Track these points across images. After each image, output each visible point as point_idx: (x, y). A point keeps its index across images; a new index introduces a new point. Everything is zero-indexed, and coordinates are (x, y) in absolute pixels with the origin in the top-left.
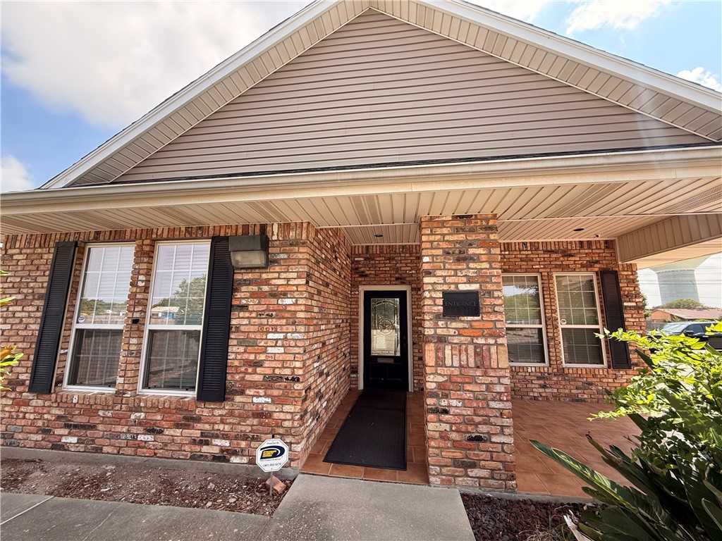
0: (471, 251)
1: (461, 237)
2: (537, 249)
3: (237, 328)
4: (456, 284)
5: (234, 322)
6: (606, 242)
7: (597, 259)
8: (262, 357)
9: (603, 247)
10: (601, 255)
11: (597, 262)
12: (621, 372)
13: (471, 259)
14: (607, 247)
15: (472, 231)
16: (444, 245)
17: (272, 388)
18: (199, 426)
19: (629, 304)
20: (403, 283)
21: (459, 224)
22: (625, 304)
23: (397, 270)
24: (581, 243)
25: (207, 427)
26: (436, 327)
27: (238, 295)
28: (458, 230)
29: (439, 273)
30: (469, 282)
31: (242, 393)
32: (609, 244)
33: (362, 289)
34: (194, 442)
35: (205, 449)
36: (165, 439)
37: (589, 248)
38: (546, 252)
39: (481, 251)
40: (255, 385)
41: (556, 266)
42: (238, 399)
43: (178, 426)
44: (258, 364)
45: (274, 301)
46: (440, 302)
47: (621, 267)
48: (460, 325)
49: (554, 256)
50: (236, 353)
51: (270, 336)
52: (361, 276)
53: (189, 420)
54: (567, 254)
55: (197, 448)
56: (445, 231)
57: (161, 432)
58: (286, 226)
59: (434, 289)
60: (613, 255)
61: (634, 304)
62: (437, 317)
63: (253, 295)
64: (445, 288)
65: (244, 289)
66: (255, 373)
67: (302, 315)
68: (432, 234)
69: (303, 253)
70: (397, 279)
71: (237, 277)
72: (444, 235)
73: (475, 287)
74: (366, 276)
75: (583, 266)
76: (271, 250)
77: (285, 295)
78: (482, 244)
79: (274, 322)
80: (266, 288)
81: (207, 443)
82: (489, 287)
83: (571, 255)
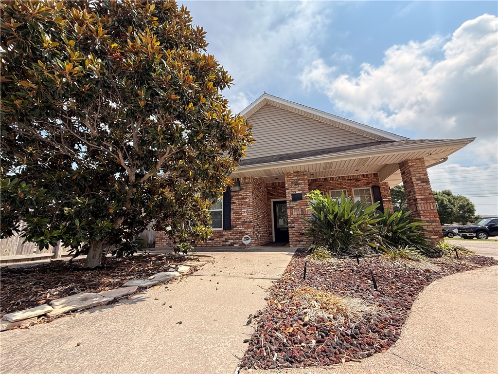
0: (299, 182)
1: (296, 178)
2: (345, 179)
3: (233, 209)
4: (295, 192)
5: (232, 207)
6: (374, 174)
7: (371, 181)
8: (241, 216)
9: (373, 176)
10: (372, 179)
11: (371, 183)
13: (299, 184)
14: (374, 176)
15: (299, 176)
16: (291, 181)
17: (244, 225)
18: (224, 237)
19: (386, 199)
21: (295, 174)
22: (384, 200)
24: (363, 175)
25: (227, 237)
26: (290, 205)
27: (232, 199)
28: (295, 176)
29: (290, 189)
30: (299, 191)
31: (236, 227)
32: (375, 175)
33: (272, 200)
34: (223, 241)
35: (226, 243)
36: (215, 241)
37: (367, 177)
38: (348, 180)
39: (302, 182)
40: (239, 224)
41: (353, 186)
42: (235, 229)
43: (218, 238)
44: (240, 218)
45: (243, 200)
46: (291, 197)
47: (381, 184)
48: (297, 203)
49: (352, 181)
50: (233, 216)
51: (243, 210)
52: (271, 195)
53: (221, 236)
54: (357, 180)
55: (224, 243)
56: (291, 176)
57: (213, 240)
58: (245, 178)
59: (289, 193)
60: (378, 179)
61: (388, 199)
62: (290, 201)
63: (237, 199)
64: (292, 193)
65: (234, 197)
66: (239, 221)
67: (251, 204)
68: (288, 177)
69: (250, 186)
71: (232, 194)
72: (291, 178)
73: (301, 192)
74: (273, 195)
75: (364, 185)
76: (241, 186)
77: (246, 198)
78: (302, 179)
79: (244, 206)
80: (240, 197)
81: (227, 242)
82: (305, 192)
83: (360, 181)
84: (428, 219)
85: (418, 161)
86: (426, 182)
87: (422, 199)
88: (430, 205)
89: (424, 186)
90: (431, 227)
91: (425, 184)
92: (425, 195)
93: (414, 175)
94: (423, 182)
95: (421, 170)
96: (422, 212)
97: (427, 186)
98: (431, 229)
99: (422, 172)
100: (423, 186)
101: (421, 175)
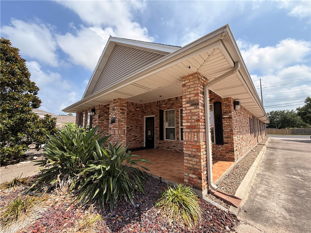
0: (115, 108)
1: (114, 105)
7: (213, 97)
10: (215, 95)
11: (213, 99)
12: (220, 146)
13: (115, 110)
16: (112, 107)
19: (226, 116)
20: (153, 114)
21: (114, 102)
22: (224, 116)
23: (152, 110)
29: (111, 114)
30: (114, 115)
33: (145, 117)
46: (111, 120)
47: (223, 100)
48: (113, 125)
52: (144, 113)
58: (97, 106)
59: (110, 117)
61: (228, 116)
62: (110, 124)
64: (112, 117)
65: (93, 119)
68: (111, 104)
69: (98, 112)
70: (152, 113)
74: (145, 113)
76: (96, 111)
77: (96, 120)
84: (190, 153)
85: (191, 77)
86: (195, 104)
87: (188, 127)
88: (195, 135)
89: (192, 111)
90: (191, 162)
91: (193, 107)
92: (191, 122)
93: (185, 97)
94: (192, 105)
95: (193, 89)
96: (185, 143)
97: (195, 111)
98: (191, 166)
99: (193, 92)
100: (190, 110)
101: (192, 95)
